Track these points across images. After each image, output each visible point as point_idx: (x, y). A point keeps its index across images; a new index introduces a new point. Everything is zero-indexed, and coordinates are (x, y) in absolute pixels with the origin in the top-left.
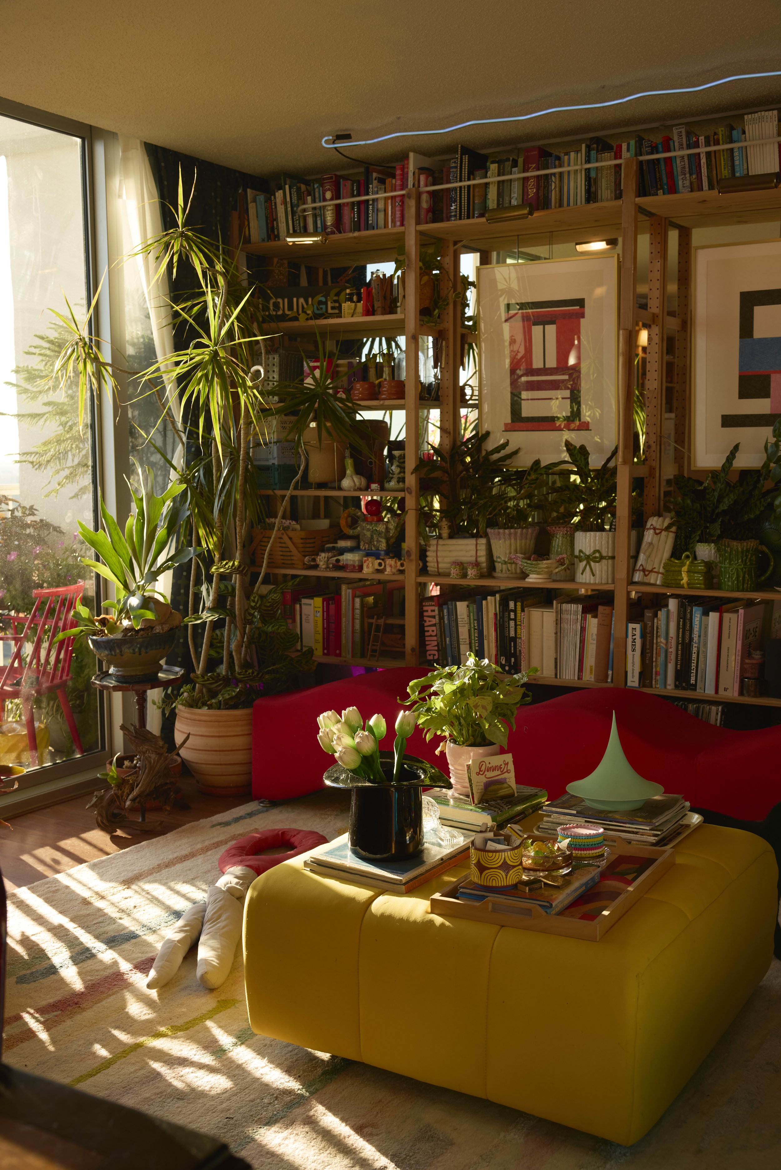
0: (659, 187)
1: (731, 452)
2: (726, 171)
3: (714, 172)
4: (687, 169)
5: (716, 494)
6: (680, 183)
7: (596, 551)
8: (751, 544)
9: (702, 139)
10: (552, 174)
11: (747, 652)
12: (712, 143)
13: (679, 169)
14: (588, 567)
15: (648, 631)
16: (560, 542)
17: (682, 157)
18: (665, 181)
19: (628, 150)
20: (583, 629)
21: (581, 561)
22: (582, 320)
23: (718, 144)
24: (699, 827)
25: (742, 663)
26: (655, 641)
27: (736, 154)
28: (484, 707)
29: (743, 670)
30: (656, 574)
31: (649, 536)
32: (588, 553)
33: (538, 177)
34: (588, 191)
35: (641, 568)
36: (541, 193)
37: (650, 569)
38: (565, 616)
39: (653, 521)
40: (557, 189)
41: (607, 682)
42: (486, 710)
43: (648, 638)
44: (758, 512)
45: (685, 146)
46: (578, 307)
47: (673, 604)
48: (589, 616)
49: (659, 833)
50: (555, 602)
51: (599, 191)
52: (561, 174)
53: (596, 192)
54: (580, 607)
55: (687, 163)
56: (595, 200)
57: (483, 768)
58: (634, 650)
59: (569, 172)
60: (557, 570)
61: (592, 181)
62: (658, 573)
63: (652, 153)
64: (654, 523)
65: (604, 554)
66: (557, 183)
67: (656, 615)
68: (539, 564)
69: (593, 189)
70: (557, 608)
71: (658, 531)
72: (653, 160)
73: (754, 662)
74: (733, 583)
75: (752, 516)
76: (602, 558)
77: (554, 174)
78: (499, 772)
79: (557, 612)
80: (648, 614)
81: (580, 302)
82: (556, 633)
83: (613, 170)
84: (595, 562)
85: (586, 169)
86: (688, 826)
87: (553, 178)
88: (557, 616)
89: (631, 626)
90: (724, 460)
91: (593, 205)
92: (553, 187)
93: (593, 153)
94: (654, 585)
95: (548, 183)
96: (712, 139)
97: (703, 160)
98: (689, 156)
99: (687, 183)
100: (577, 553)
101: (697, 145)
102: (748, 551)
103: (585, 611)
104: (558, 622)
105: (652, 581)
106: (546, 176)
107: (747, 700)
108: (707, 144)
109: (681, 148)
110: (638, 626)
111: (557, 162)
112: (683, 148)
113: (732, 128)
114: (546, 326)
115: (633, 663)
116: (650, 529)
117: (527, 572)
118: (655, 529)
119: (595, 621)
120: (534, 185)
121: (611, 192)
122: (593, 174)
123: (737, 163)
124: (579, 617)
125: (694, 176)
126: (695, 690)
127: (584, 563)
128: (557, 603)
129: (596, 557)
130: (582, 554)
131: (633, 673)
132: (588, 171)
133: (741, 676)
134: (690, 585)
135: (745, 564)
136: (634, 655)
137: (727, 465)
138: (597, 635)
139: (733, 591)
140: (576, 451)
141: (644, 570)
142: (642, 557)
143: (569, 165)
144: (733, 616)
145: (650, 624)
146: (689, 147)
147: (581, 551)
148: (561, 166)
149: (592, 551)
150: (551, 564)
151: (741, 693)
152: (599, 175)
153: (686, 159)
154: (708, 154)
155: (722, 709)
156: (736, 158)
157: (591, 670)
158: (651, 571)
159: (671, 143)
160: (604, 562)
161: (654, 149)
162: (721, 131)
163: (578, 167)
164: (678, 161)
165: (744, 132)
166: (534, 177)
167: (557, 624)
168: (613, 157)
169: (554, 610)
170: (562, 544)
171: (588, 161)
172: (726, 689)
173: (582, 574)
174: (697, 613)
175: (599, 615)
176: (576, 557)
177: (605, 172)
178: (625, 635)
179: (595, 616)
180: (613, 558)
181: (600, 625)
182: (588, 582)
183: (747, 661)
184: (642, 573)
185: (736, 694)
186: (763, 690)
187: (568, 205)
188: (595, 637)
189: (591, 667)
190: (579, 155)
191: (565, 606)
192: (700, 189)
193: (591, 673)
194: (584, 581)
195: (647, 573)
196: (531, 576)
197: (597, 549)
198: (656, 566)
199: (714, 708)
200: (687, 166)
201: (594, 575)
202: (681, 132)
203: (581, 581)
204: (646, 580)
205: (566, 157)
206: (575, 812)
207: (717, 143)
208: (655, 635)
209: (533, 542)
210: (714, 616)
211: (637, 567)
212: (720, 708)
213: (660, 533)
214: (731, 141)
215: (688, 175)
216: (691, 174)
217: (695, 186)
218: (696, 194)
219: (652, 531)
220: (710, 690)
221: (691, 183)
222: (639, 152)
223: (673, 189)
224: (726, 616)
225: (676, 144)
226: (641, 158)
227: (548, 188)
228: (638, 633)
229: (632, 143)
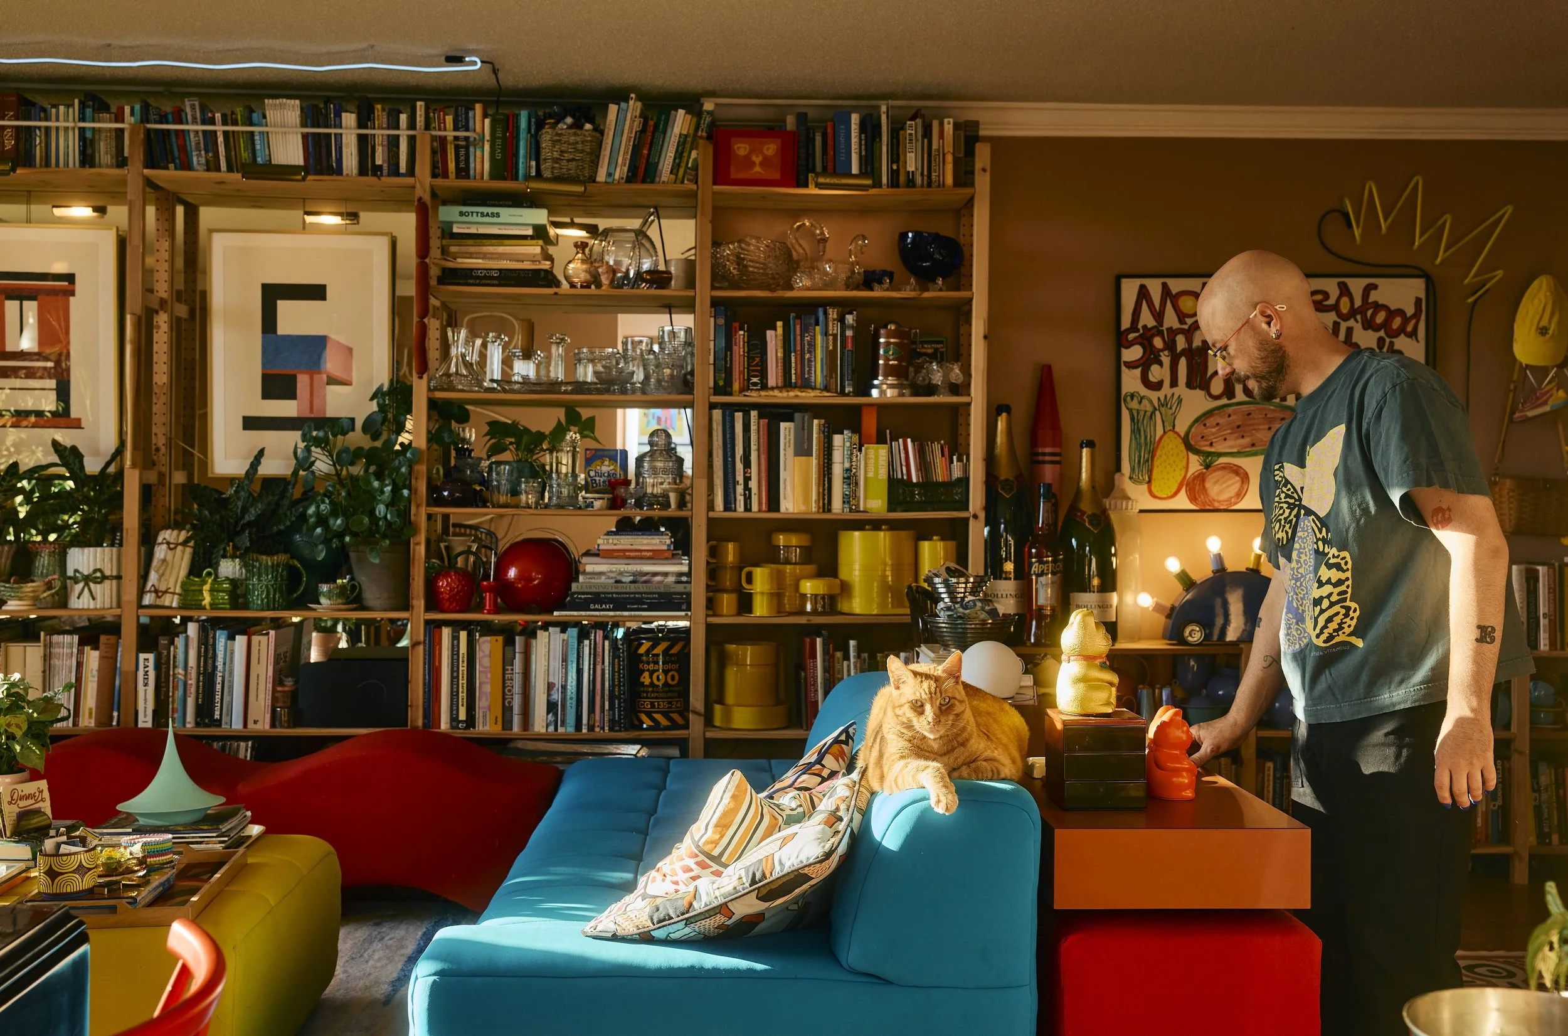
0: (170, 160)
1: (256, 457)
2: (246, 154)
3: (233, 153)
4: (202, 146)
5: (240, 504)
6: (195, 159)
7: (95, 571)
8: (282, 558)
9: (218, 116)
10: (35, 127)
11: (278, 681)
12: (230, 121)
13: (193, 144)
14: (86, 589)
15: (163, 661)
16: (46, 562)
17: (197, 132)
18: (176, 154)
19: (132, 114)
20: (79, 665)
21: (76, 583)
22: (71, 298)
23: (237, 124)
24: (260, 837)
25: (274, 691)
26: (171, 673)
27: (257, 138)
28: (18, 726)
29: (274, 699)
30: (171, 595)
31: (160, 552)
32: (86, 573)
33: (17, 127)
34: (83, 153)
35: (153, 589)
36: (21, 147)
37: (164, 589)
38: (55, 650)
39: (166, 535)
40: (43, 145)
41: (111, 725)
42: (21, 729)
43: (163, 670)
44: (288, 523)
45: (199, 120)
46: (66, 283)
47: (192, 629)
48: (87, 649)
49: (226, 839)
50: (42, 634)
51: (97, 155)
52: (47, 129)
53: (93, 156)
54: (76, 638)
55: (201, 139)
56: (92, 166)
57: (15, 797)
58: (146, 685)
59: (57, 128)
60: (45, 595)
61: (88, 142)
62: (174, 593)
63: (161, 123)
64: (167, 536)
65: (108, 573)
66: (43, 138)
67: (172, 643)
68: (22, 587)
69: (89, 151)
70: (45, 640)
71: (172, 546)
72: (163, 130)
73: (287, 689)
74: (262, 600)
75: (282, 527)
76: (104, 578)
77: (39, 128)
78: (33, 801)
79: (45, 646)
80: (163, 641)
81: (70, 278)
82: (44, 672)
83: (114, 134)
84: (96, 583)
85: (80, 128)
86: (250, 837)
87: (38, 132)
88: (45, 650)
89: (142, 656)
90: (247, 467)
91: (88, 171)
92: (38, 142)
93: (89, 111)
94: (170, 608)
95: (31, 136)
96: (229, 117)
97: (221, 139)
98: (204, 132)
99: (203, 160)
100: (70, 573)
101: (212, 122)
102: (278, 565)
103: (82, 643)
104: (47, 658)
105: (167, 604)
106: (29, 127)
107: (280, 731)
108: (225, 123)
109: (194, 122)
110: (151, 657)
111: (42, 115)
112: (197, 122)
113: (252, 111)
114: (25, 303)
115: (145, 700)
116: (162, 543)
117: (5, 598)
118: (168, 543)
119: (95, 654)
120: (11, 136)
121: (112, 158)
122: (89, 135)
123: (258, 147)
124: (75, 650)
125: (210, 155)
126: (220, 725)
127: (81, 585)
128: (46, 635)
129: (96, 578)
130: (78, 575)
131: (145, 711)
132: (82, 131)
133: (273, 705)
134: (214, 606)
135: (276, 580)
136: (146, 690)
137: (251, 471)
138: (99, 671)
139: (262, 610)
140: (67, 453)
141: (156, 591)
142: (153, 577)
143: (57, 120)
144: (264, 639)
145: (165, 652)
146: (204, 123)
147: (76, 571)
148: (47, 119)
149: (91, 570)
150: (37, 587)
151: (273, 725)
152: (97, 137)
153: (201, 134)
154: (226, 133)
155: (252, 744)
156: (258, 142)
157: (90, 713)
158: (166, 592)
159: (183, 115)
160: (107, 583)
161: (163, 119)
162: (239, 111)
163: (70, 124)
164: (192, 136)
165: (264, 117)
166: (12, 127)
167: (45, 660)
168: (113, 119)
169: (42, 644)
170: (49, 564)
171: (83, 119)
172: (255, 722)
173: (78, 598)
174: (221, 637)
175: (101, 646)
176: (70, 578)
177: (103, 135)
178: (134, 668)
179: (96, 648)
180: (119, 578)
181: (101, 658)
182: (86, 607)
183: (279, 689)
184: (153, 594)
185: (267, 727)
186: (297, 720)
187: (57, 165)
188: (95, 673)
189: (90, 709)
190: (71, 110)
191: (56, 638)
192: (218, 169)
193: (90, 717)
194: (81, 607)
195: (160, 594)
196: (9, 602)
197: (98, 567)
198: (171, 585)
199: (243, 744)
200: (202, 142)
201: (94, 599)
202: (194, 105)
203: (76, 607)
204: (159, 602)
205: (54, 110)
206: (130, 830)
207: (235, 123)
208: (171, 666)
209: (9, 562)
210: (241, 641)
211: (148, 588)
212: (250, 743)
213: (175, 548)
214: (251, 124)
215: (203, 153)
216: (207, 152)
217: (212, 165)
218: (214, 175)
219: (164, 546)
220: (237, 725)
221: (207, 161)
222: (145, 119)
223: (187, 166)
224: (255, 639)
225: (189, 117)
226: (149, 126)
227: (31, 142)
228: (151, 664)
229: (137, 107)
